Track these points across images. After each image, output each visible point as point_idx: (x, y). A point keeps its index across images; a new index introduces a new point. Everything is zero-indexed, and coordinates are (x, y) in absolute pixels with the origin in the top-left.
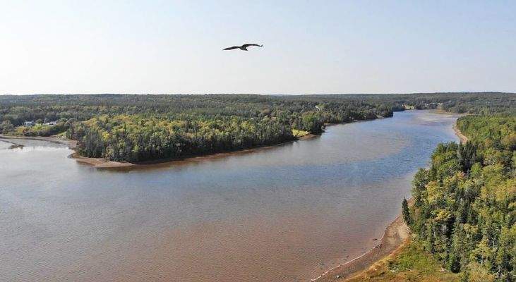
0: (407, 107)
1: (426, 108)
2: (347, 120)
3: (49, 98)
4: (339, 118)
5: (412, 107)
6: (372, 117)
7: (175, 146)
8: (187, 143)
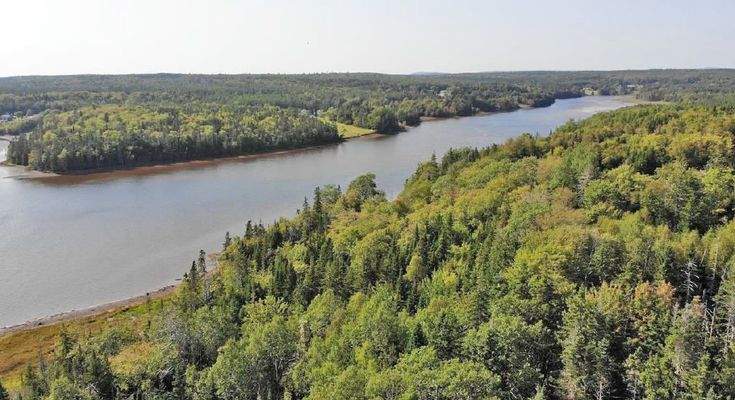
0: (588, 91)
1: (615, 93)
2: (466, 112)
3: (76, 80)
4: (452, 109)
5: (596, 92)
6: (510, 108)
7: (124, 149)
8: (147, 146)
